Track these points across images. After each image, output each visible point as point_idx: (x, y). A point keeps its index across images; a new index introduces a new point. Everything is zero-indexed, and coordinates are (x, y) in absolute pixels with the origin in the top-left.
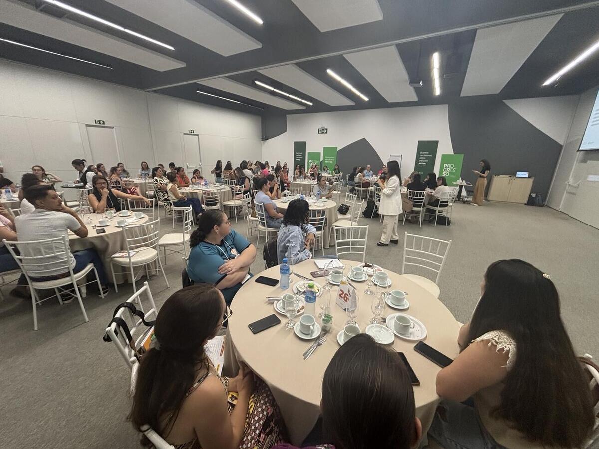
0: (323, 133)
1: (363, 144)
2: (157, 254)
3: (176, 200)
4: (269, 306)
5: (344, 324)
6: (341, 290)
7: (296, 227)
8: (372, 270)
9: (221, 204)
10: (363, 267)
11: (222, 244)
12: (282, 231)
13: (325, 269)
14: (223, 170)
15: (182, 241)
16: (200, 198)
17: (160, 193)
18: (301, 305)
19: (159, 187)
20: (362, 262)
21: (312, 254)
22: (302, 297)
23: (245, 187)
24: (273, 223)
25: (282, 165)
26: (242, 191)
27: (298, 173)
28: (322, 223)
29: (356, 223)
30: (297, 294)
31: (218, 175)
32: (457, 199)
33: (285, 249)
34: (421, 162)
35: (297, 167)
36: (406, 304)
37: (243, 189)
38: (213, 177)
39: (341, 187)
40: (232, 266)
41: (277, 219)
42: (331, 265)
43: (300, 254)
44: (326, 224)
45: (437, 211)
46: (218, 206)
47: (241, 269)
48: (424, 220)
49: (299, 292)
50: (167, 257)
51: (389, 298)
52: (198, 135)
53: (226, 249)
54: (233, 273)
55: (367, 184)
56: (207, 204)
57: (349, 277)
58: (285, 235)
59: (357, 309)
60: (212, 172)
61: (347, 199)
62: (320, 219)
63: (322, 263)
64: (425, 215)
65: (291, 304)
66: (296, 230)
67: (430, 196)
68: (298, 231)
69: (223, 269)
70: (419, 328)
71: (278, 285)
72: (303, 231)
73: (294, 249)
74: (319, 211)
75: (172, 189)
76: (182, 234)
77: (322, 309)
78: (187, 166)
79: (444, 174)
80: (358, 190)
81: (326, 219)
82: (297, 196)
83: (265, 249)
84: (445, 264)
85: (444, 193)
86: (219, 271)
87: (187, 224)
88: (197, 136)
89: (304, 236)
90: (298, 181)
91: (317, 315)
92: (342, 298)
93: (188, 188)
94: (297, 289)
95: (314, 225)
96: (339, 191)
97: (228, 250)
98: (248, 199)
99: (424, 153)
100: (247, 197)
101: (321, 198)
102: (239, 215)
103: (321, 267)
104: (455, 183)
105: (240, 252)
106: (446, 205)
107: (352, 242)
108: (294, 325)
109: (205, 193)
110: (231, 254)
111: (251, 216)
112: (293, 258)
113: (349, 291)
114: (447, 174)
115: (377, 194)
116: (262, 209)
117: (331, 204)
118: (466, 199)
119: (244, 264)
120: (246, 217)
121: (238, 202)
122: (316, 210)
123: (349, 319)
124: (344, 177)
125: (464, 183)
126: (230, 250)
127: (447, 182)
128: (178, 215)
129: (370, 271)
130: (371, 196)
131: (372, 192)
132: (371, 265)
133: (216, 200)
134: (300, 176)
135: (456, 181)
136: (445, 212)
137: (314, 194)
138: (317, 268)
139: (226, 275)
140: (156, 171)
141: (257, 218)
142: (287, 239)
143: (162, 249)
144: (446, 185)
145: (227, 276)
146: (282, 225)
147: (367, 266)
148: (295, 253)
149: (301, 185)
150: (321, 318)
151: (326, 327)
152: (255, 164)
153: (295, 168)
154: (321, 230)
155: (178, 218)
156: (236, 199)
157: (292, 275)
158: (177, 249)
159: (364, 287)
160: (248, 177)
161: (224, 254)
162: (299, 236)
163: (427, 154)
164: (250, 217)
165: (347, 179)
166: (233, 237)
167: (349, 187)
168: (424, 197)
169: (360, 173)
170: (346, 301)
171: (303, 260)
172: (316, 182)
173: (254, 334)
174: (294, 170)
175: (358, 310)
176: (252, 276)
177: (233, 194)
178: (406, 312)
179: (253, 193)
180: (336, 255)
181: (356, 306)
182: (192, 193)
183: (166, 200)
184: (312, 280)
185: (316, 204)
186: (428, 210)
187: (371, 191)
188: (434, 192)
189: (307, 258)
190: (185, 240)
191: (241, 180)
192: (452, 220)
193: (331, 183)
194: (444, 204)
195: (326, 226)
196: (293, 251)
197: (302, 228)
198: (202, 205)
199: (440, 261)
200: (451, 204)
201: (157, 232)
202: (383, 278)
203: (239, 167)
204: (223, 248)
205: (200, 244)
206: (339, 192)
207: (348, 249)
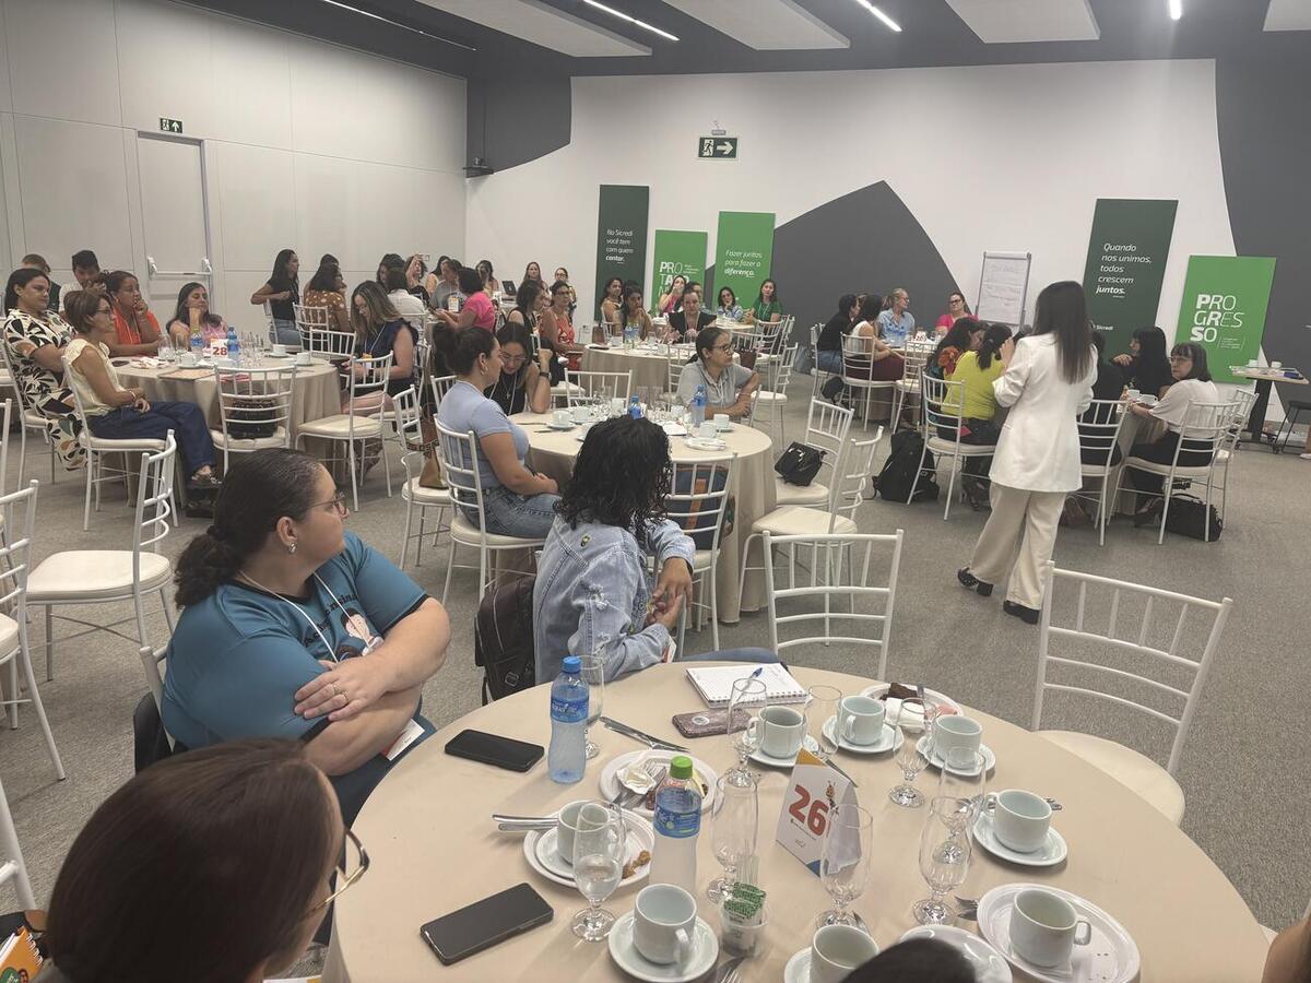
0: (718, 154)
1: (877, 207)
2: (19, 634)
3: (102, 410)
4: (501, 851)
5: (812, 923)
6: (799, 789)
7: (617, 531)
8: (919, 708)
9: (293, 431)
10: (884, 698)
11: (309, 593)
12: (557, 547)
13: (734, 702)
14: (301, 293)
15: (128, 580)
16: (205, 402)
17: (30, 379)
18: (633, 847)
19: (26, 353)
20: (875, 677)
21: (677, 642)
22: (642, 818)
23: (394, 363)
24: (513, 515)
25: (549, 280)
26: (385, 381)
27: (616, 314)
28: (711, 520)
29: (851, 522)
30: (618, 801)
31: (283, 312)
32: (1249, 435)
33: (570, 619)
34: (1104, 285)
35: (612, 290)
36: (1056, 846)
37: (387, 372)
38: (260, 320)
39: (786, 373)
40: (352, 684)
41: (528, 497)
42: (755, 687)
43: (627, 641)
44: (728, 524)
45: (1169, 482)
46: (280, 439)
47: (389, 697)
48: (1117, 517)
49: (626, 796)
50: (56, 647)
51: (986, 822)
52: (199, 142)
53: (326, 614)
54: (354, 715)
55: (891, 367)
56: (237, 432)
57: (830, 736)
58: (571, 563)
59: (863, 862)
60: (257, 300)
61: (815, 424)
62: (704, 501)
63: (720, 680)
64: (1122, 494)
65: (596, 840)
66: (615, 543)
67: (1143, 421)
68: (625, 546)
69: (315, 697)
70: (1108, 946)
71: (541, 767)
72: (642, 547)
73: (607, 619)
74: (703, 470)
75: (84, 363)
76: (129, 555)
77: (722, 861)
78: (151, 271)
79: (1198, 336)
80: (857, 391)
81: (731, 504)
82: (616, 407)
83: (484, 617)
84: (1203, 696)
85: (1198, 411)
86: (297, 702)
87: (151, 512)
88: (195, 148)
89: (644, 566)
90: (616, 347)
91: (703, 887)
92: (801, 818)
93: (154, 362)
94: (620, 782)
95: (683, 523)
96: (779, 391)
97: (335, 617)
98: (409, 411)
99: (1120, 248)
100: (407, 403)
101: (710, 417)
102: (365, 481)
103: (714, 693)
104: (1239, 371)
105: (382, 626)
106: (1206, 460)
107: (832, 595)
108: (608, 927)
109: (227, 385)
110: (347, 636)
111: (422, 485)
112: (600, 657)
113: (830, 792)
114: (1210, 335)
115: (932, 407)
116: (467, 457)
117: (748, 442)
118: (1282, 436)
119: (400, 676)
120: (398, 488)
121: (366, 426)
122: (690, 465)
123: (830, 904)
124: (799, 335)
125: (1276, 371)
126: (344, 620)
127: (1211, 367)
128: (108, 473)
129: (913, 713)
130: (907, 415)
131: (909, 397)
132: (915, 688)
133: (272, 414)
134: (624, 325)
135: (1244, 363)
136: (1202, 485)
137: (680, 402)
138: (698, 701)
139: (326, 723)
140: (23, 285)
141: (445, 494)
142: (577, 579)
143: (40, 611)
144: (1205, 378)
145: (331, 727)
146: (558, 523)
147: (896, 692)
148: (609, 636)
149: (626, 363)
150: (716, 898)
151: (738, 934)
152: (438, 272)
153: (602, 294)
154: (710, 548)
155: (104, 486)
156: (357, 414)
157: (599, 724)
158: (103, 613)
159: (888, 776)
160: (408, 324)
161: (316, 637)
162: (629, 568)
163: (1129, 254)
164: (414, 488)
165: (814, 342)
166: (355, 565)
167: (820, 376)
168: (1118, 425)
169: (864, 323)
170: (819, 831)
171: (643, 665)
172: (687, 350)
173: (446, 963)
174: (599, 302)
175: (868, 864)
176: (430, 730)
177: (346, 390)
178: (1056, 879)
179: (428, 388)
180: (770, 647)
181: (858, 853)
182: (170, 383)
183: (55, 407)
184: (678, 749)
185: (690, 441)
186: (1133, 476)
187: (908, 395)
188: (1156, 404)
189: (657, 659)
190: (142, 579)
191: (380, 332)
192: (1227, 521)
193: (748, 360)
194: (1199, 454)
195: (730, 530)
196: (601, 627)
197: (640, 536)
198: (216, 435)
199: (1183, 678)
200: (1223, 454)
201: (24, 541)
202: (961, 741)
203: (375, 280)
204: (314, 609)
205: (220, 591)
206: (780, 396)
207: (816, 627)
